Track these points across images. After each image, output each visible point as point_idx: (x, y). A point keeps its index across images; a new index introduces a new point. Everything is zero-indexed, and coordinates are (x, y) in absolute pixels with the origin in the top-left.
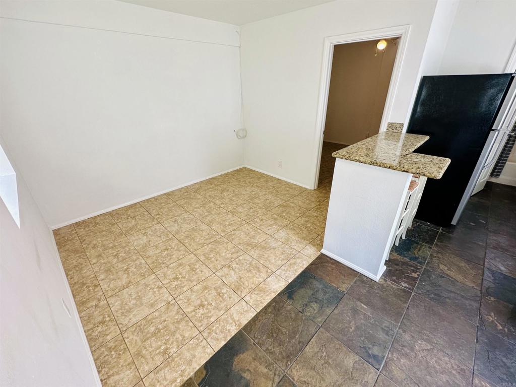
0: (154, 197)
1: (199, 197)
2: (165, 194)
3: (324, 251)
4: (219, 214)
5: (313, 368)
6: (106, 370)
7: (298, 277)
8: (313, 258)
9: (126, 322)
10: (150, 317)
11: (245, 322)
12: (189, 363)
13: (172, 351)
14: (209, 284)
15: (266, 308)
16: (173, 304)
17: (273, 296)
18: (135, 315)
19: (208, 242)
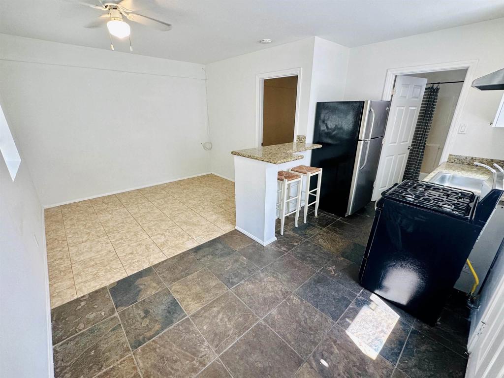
0: (128, 192)
1: (164, 192)
2: (137, 190)
3: (237, 228)
4: (173, 204)
5: (187, 286)
6: (55, 280)
7: (208, 242)
8: (227, 232)
9: (77, 259)
10: (93, 258)
11: (156, 262)
12: (109, 280)
13: (100, 274)
14: (143, 243)
15: (175, 257)
16: (113, 252)
17: (185, 250)
18: (84, 256)
19: (154, 220)
